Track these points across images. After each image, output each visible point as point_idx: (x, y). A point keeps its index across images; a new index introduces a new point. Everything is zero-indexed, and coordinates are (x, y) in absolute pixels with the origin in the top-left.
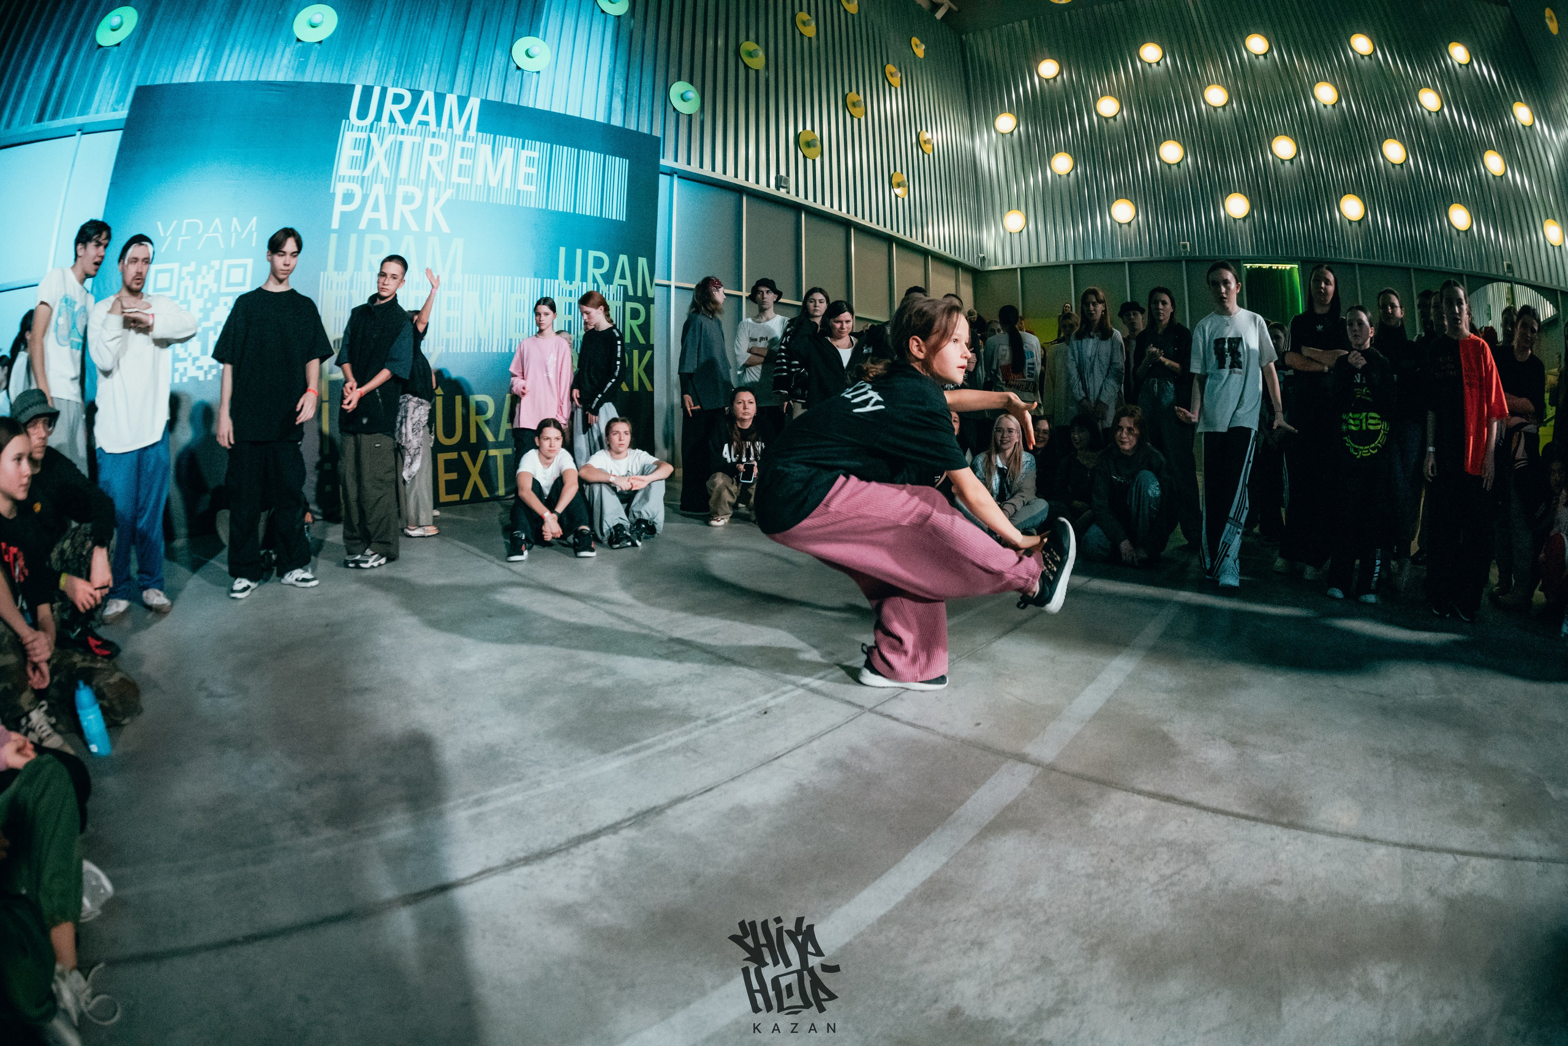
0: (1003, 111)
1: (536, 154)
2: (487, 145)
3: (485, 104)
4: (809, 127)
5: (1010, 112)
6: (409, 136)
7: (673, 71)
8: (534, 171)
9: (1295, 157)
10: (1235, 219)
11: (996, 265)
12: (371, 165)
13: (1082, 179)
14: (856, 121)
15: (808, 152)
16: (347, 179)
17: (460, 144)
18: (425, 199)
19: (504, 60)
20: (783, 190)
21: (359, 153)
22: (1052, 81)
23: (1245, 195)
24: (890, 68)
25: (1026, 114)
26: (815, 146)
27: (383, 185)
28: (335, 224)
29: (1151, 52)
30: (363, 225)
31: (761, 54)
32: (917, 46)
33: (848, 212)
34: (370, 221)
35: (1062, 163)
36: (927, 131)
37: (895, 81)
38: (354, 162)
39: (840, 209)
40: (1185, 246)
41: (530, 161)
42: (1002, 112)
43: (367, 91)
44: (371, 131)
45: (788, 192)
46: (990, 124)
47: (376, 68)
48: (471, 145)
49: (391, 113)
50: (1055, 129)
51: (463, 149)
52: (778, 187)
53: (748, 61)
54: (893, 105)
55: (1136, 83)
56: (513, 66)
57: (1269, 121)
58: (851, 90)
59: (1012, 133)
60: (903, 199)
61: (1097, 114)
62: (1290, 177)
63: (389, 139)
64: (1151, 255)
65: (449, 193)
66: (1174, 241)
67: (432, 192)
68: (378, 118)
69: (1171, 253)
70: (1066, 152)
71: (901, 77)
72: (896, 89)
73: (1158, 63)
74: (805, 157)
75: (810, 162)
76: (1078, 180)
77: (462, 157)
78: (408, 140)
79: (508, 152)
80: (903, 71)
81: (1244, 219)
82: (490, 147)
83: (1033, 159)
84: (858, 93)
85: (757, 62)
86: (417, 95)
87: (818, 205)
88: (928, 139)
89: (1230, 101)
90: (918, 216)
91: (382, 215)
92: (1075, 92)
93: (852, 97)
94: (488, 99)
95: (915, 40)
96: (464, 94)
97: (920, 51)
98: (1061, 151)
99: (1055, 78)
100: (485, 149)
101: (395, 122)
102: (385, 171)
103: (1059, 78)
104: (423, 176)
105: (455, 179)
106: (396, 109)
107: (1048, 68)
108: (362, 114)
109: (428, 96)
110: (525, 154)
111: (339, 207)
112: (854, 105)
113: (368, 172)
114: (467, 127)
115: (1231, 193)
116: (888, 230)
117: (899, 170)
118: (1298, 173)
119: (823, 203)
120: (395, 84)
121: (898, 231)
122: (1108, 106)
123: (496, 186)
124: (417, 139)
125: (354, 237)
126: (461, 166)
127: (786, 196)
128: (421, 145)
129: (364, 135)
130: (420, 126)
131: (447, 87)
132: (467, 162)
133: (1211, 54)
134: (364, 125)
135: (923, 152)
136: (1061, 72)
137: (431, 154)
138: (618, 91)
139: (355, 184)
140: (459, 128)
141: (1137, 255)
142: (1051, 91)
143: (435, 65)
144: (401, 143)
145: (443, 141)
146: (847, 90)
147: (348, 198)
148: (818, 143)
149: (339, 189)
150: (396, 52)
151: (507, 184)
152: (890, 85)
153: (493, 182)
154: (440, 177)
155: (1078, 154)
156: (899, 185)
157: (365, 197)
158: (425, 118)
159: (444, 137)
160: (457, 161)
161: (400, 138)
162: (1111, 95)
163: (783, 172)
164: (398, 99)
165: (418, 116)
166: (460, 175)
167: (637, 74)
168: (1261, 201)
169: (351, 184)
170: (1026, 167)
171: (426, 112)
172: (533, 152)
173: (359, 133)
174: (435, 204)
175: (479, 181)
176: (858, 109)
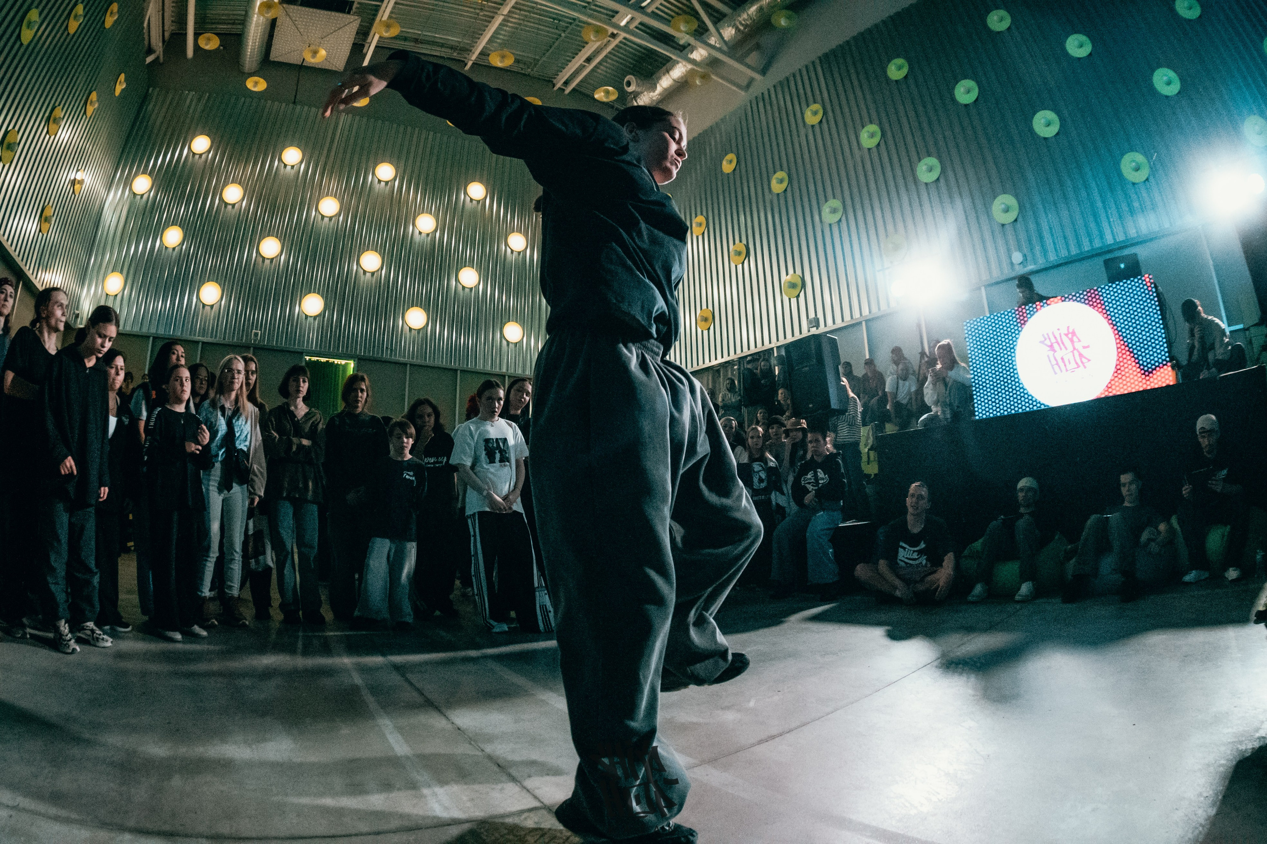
5: (150, 175)
9: (378, 270)
10: (307, 316)
13: (184, 255)
22: (198, 157)
23: (322, 296)
25: (161, 185)
29: (292, 156)
32: (120, 82)
35: (173, 237)
40: (256, 334)
42: (143, 173)
46: (129, 182)
50: (180, 203)
57: (365, 237)
59: (142, 196)
61: (221, 198)
62: (367, 287)
64: (224, 339)
66: (248, 327)
69: (242, 340)
70: (180, 227)
76: (180, 256)
81: (315, 318)
83: (150, 227)
89: (339, 214)
92: (211, 173)
95: (122, 77)
97: (119, 89)
98: (176, 224)
99: (201, 155)
103: (205, 156)
107: (200, 144)
112: (54, 121)
115: (310, 292)
118: (376, 287)
122: (233, 194)
133: (341, 170)
136: (209, 151)
141: (211, 337)
142: (193, 163)
152: (85, 113)
155: (190, 231)
162: (240, 184)
168: (334, 305)
170: (142, 230)
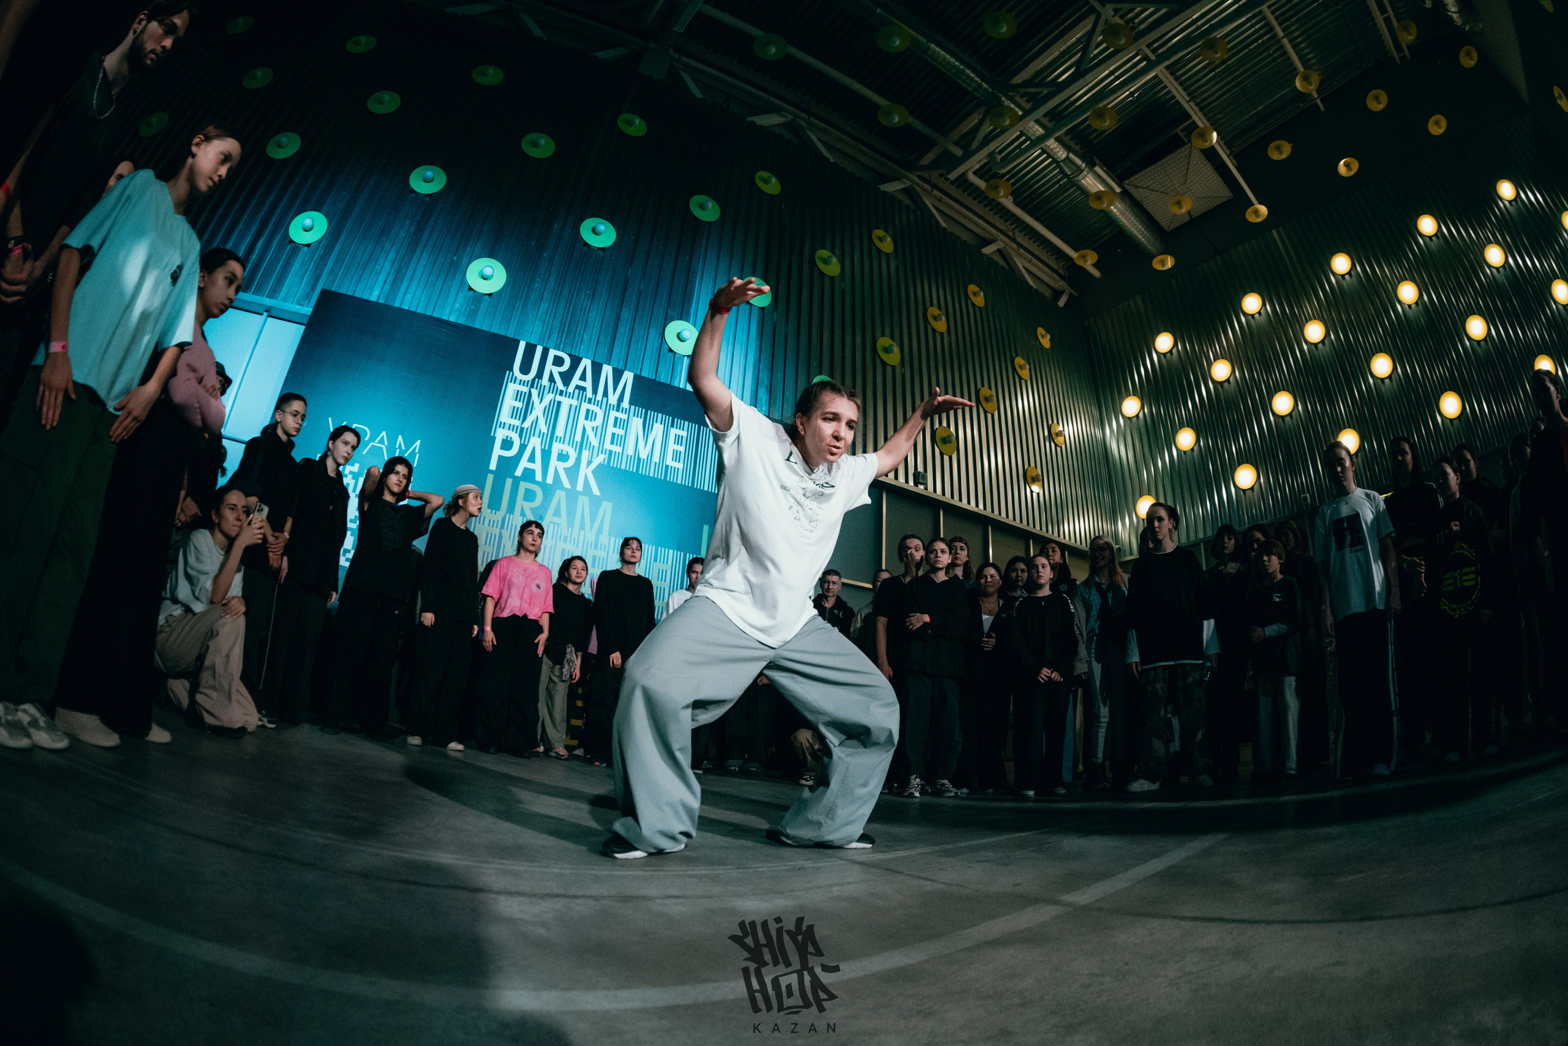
0: (1128, 395)
1: (684, 434)
2: (639, 418)
3: (638, 379)
4: (945, 424)
5: (1134, 395)
6: (567, 398)
7: (815, 364)
8: (682, 449)
9: (1393, 372)
11: (1131, 555)
12: (530, 419)
13: (1206, 453)
14: (989, 416)
15: (944, 448)
16: (507, 426)
17: (613, 414)
18: (578, 460)
19: (658, 341)
20: (922, 487)
21: (519, 405)
22: (1169, 354)
23: (1354, 428)
24: (1019, 361)
25: (1150, 399)
26: (950, 442)
27: (540, 440)
28: (493, 466)
29: (1252, 303)
30: (519, 473)
31: (896, 349)
32: (1042, 336)
33: (985, 508)
34: (526, 470)
35: (1186, 439)
36: (1058, 423)
37: (1025, 373)
38: (514, 412)
39: (977, 506)
40: (1306, 500)
41: (678, 440)
42: (1127, 397)
43: (530, 350)
44: (532, 386)
45: (926, 489)
46: (1118, 411)
47: (540, 330)
48: (623, 416)
49: (551, 372)
50: (1177, 407)
51: (616, 418)
52: (916, 484)
53: (884, 356)
54: (1026, 402)
55: (1244, 343)
56: (665, 349)
57: (1365, 343)
58: (983, 386)
59: (1137, 416)
60: (1038, 494)
61: (1213, 381)
62: (1391, 394)
63: (549, 397)
65: (600, 459)
66: (1295, 496)
67: (585, 454)
68: (540, 375)
70: (1188, 426)
71: (1030, 369)
72: (1026, 381)
73: (1259, 313)
74: (942, 454)
75: (946, 458)
76: (1201, 454)
77: (615, 426)
78: (566, 402)
79: (658, 428)
80: (1031, 362)
82: (641, 421)
83: (1159, 441)
84: (990, 388)
85: (893, 358)
86: (576, 361)
87: (955, 502)
88: (1060, 431)
89: (1328, 334)
90: (1055, 511)
91: (537, 466)
92: (1190, 363)
93: (985, 391)
94: (643, 375)
95: (1040, 331)
96: (620, 367)
97: (1046, 342)
98: (1184, 427)
99: (1171, 351)
100: (637, 423)
101: (555, 383)
102: (543, 427)
103: (1174, 351)
104: (578, 438)
105: (608, 446)
106: (556, 370)
107: (1164, 342)
108: (525, 369)
109: (586, 363)
110: (674, 431)
111: (497, 451)
112: (987, 399)
113: (527, 424)
114: (621, 399)
115: (1342, 430)
116: (1024, 526)
117: (1033, 464)
119: (961, 500)
120: (557, 348)
121: (1034, 527)
122: (1221, 370)
123: (646, 458)
124: (575, 402)
125: (509, 482)
126: (614, 434)
127: (924, 493)
128: (578, 409)
129: (525, 389)
130: (577, 391)
131: (605, 359)
132: (621, 432)
134: (527, 380)
135: (1056, 445)
136: (1175, 344)
137: (586, 419)
138: (763, 383)
139: (514, 433)
140: (613, 399)
142: (1168, 363)
143: (593, 337)
144: (559, 403)
145: (598, 408)
146: (979, 386)
147: (507, 444)
148: (954, 439)
149: (500, 434)
150: (559, 318)
151: (656, 458)
152: (1020, 378)
153: (644, 455)
154: (594, 442)
155: (1200, 427)
156: (1034, 480)
157: (523, 447)
158: (582, 383)
159: (599, 404)
160: (611, 429)
161: (558, 398)
162: (1223, 358)
163: (920, 469)
164: (558, 361)
165: (576, 381)
166: (612, 443)
167: (781, 366)
168: (1368, 430)
169: (510, 431)
170: (1153, 447)
171: (583, 377)
172: (681, 431)
173: (521, 386)
174: (588, 466)
175: (630, 451)
176: (990, 404)
